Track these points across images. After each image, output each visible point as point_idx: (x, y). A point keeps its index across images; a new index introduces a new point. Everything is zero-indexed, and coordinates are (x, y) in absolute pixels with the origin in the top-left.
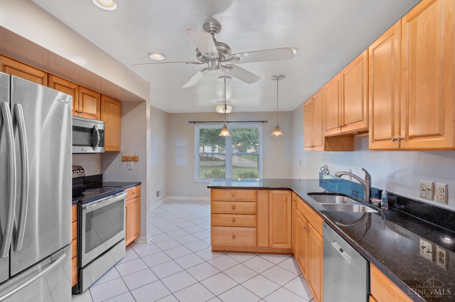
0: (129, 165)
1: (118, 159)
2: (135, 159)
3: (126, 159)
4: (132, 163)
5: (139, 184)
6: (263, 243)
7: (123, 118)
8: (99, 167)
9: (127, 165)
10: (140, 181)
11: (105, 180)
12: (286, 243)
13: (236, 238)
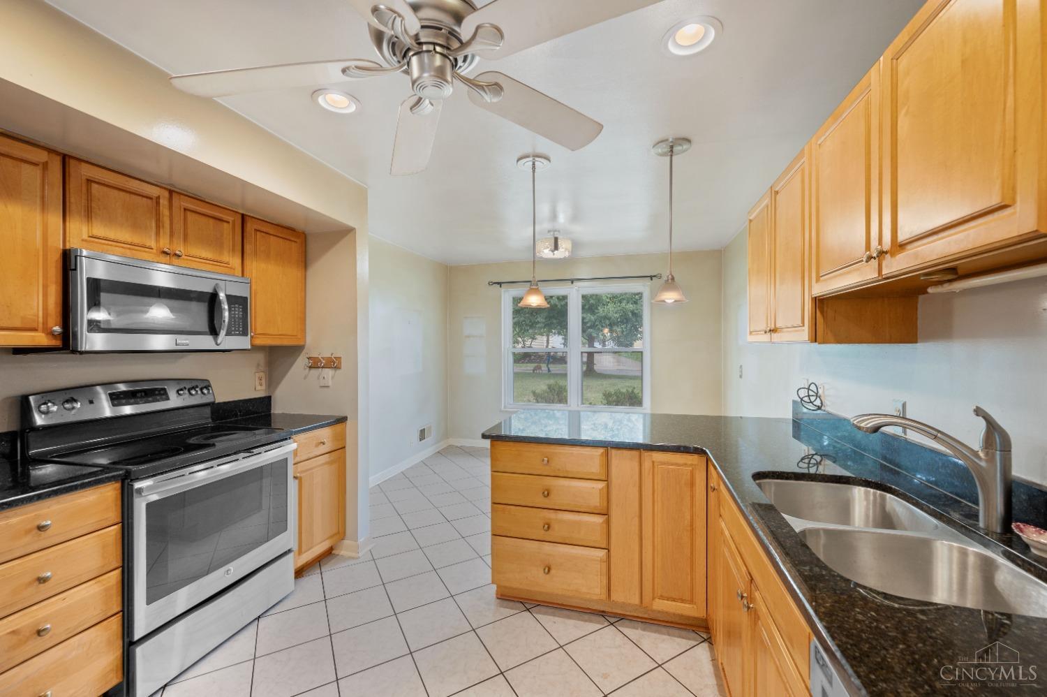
0: (321, 377)
1: (301, 362)
2: (333, 363)
3: (315, 364)
4: (329, 373)
5: (342, 420)
6: (626, 596)
7: (310, 272)
8: (263, 381)
9: (318, 378)
10: (343, 415)
11: (277, 409)
12: (691, 601)
13: (553, 572)
